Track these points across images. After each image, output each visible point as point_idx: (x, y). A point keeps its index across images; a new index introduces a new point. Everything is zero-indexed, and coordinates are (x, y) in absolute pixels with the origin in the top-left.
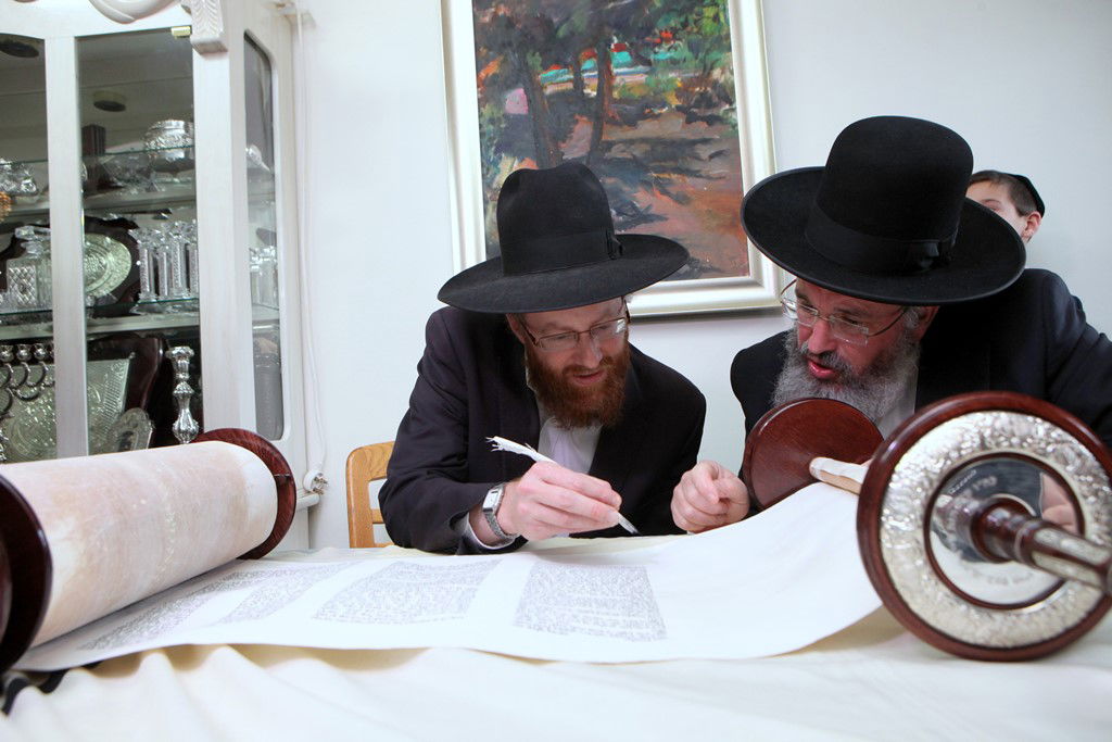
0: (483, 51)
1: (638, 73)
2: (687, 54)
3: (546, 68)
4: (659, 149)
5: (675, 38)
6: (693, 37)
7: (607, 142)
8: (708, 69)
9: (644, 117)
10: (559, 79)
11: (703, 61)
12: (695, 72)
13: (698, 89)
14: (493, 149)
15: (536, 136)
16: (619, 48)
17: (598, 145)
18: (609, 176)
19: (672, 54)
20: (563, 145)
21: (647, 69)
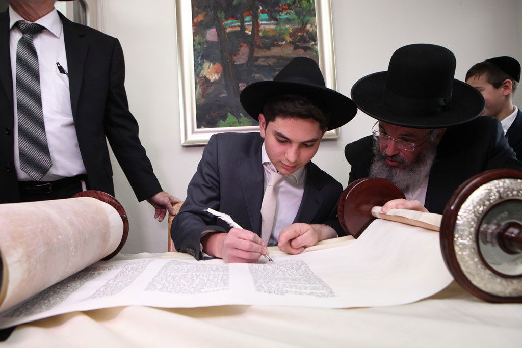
0: (196, 9)
1: (272, 24)
2: (295, 16)
3: (227, 19)
4: (281, 61)
5: (289, 9)
6: (298, 9)
7: (256, 57)
8: (304, 25)
9: (274, 46)
10: (233, 25)
11: (302, 20)
12: (299, 25)
13: (299, 34)
14: (200, 58)
15: (221, 52)
16: (263, 12)
17: (252, 58)
18: (258, 73)
19: (287, 16)
20: (235, 57)
21: (276, 22)
